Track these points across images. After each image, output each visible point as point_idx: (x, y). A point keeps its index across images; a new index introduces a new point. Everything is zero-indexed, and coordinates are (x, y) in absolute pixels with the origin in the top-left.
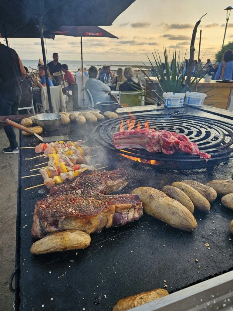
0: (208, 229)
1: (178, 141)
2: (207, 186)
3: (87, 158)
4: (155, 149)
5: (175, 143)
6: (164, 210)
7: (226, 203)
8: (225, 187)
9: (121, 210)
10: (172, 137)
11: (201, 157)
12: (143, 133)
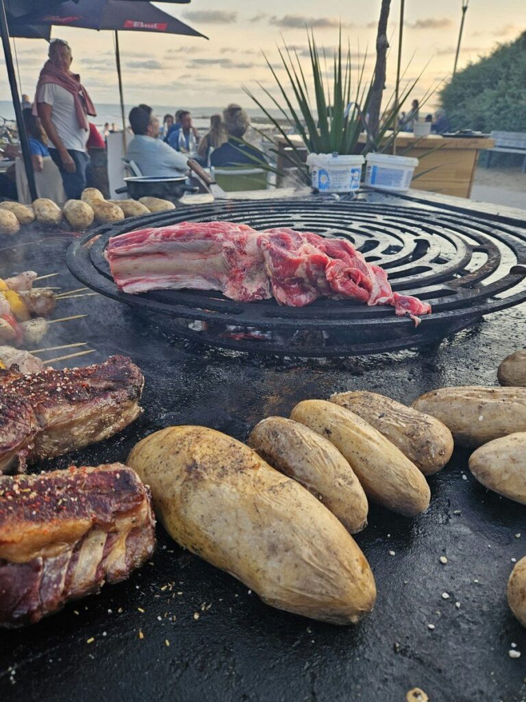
0: (423, 602)
1: (320, 257)
2: (416, 413)
3: (32, 328)
4: (252, 288)
5: (313, 263)
6: (236, 535)
7: (486, 474)
8: (479, 413)
9: (29, 553)
10: (306, 245)
11: (398, 312)
12: (208, 236)
